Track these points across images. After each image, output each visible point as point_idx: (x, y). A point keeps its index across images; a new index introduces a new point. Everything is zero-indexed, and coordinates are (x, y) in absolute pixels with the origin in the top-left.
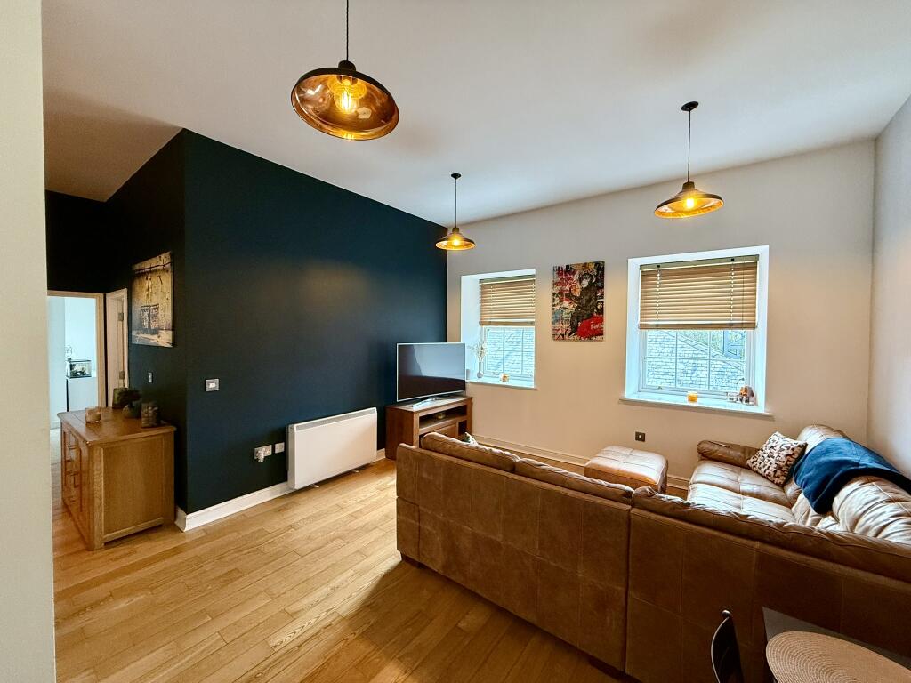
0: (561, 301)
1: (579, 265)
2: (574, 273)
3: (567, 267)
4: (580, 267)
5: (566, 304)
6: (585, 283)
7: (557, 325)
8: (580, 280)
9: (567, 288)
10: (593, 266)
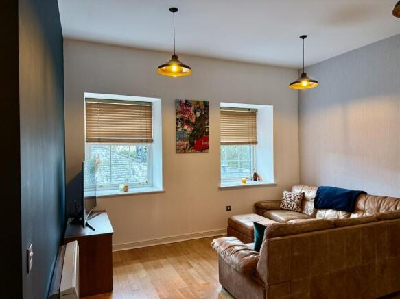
0: (183, 125)
1: (194, 101)
2: (191, 107)
3: (186, 101)
4: (195, 103)
5: (186, 127)
6: (198, 114)
7: (180, 142)
8: (195, 112)
9: (186, 116)
10: (202, 103)
